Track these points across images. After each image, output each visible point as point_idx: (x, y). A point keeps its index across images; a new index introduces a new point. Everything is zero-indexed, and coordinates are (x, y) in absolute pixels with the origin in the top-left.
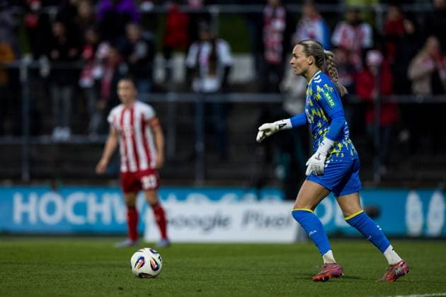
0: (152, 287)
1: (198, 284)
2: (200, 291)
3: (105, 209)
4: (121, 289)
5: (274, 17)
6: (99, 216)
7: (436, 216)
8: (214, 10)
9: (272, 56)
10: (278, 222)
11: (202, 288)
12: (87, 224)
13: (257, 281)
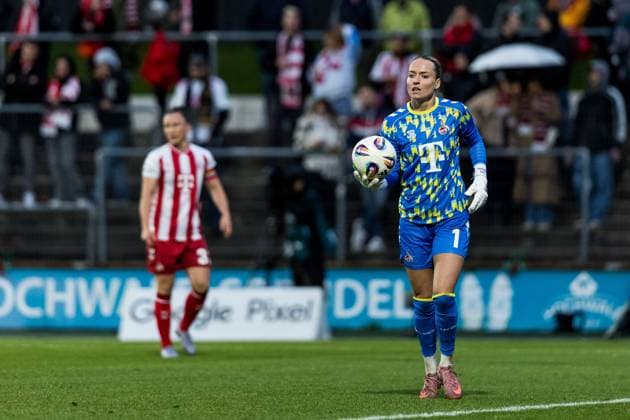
0: (115, 402)
1: (175, 398)
2: (177, 407)
3: (68, 298)
4: (74, 404)
5: (289, 48)
6: (60, 306)
7: (500, 305)
8: (212, 37)
9: (289, 100)
10: (293, 314)
11: (182, 403)
12: (45, 317)
13: (255, 394)
